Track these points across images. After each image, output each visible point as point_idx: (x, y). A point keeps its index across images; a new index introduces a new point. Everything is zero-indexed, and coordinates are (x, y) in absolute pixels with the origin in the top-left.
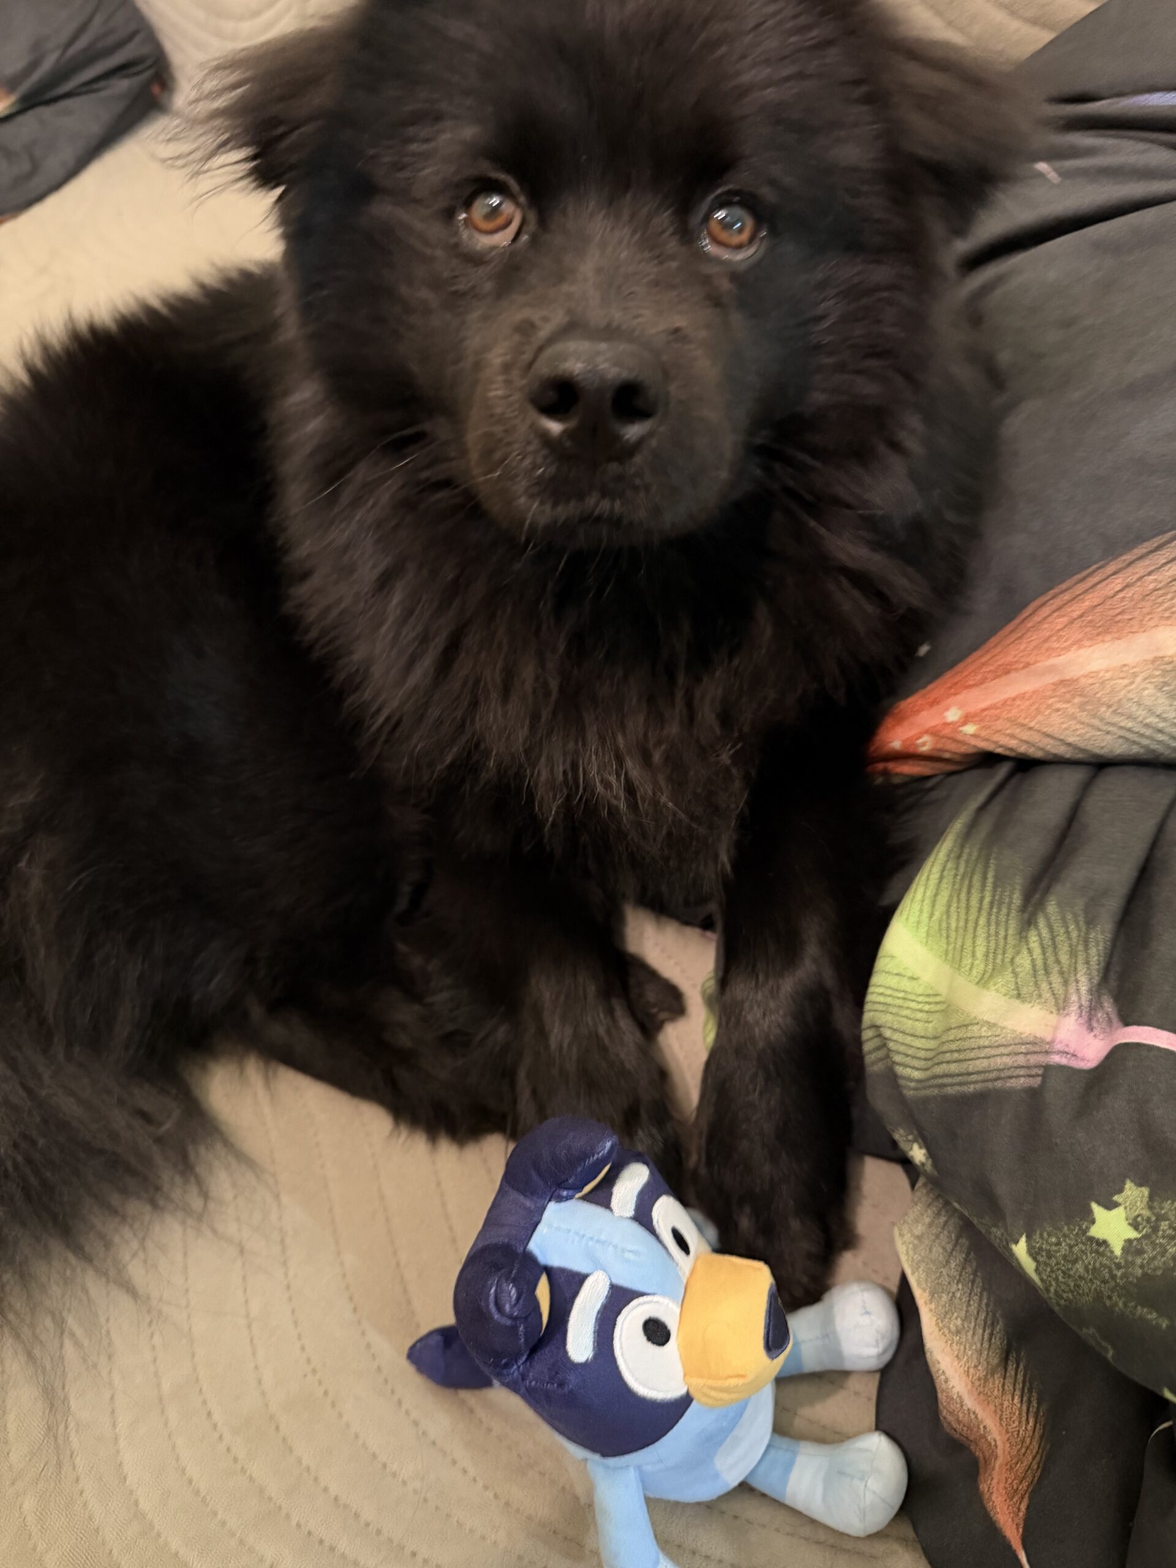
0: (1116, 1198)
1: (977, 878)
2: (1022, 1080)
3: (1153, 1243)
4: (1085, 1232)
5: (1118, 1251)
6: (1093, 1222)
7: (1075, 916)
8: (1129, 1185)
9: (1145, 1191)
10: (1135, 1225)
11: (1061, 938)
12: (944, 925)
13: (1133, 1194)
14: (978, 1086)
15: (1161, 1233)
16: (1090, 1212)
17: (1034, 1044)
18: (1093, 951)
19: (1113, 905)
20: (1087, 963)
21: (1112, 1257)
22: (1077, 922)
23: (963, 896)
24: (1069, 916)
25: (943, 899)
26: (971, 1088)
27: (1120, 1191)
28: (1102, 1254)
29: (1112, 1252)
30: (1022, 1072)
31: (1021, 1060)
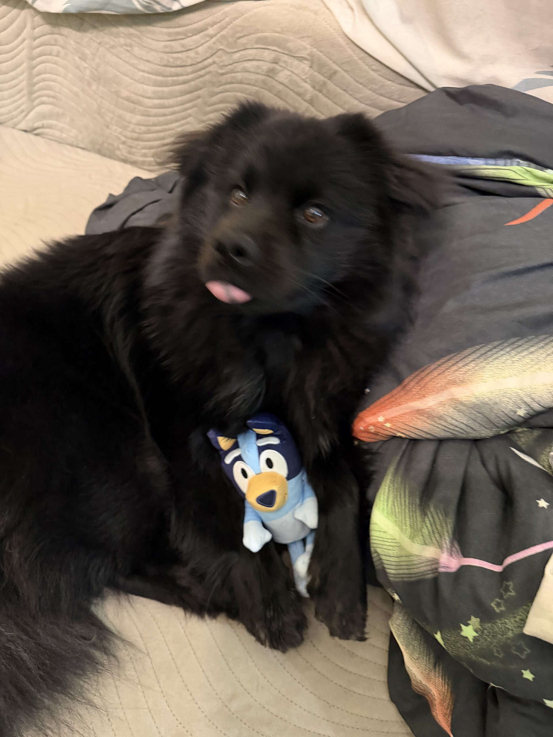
0: (469, 622)
1: (402, 492)
2: (431, 575)
3: (482, 637)
4: (459, 633)
5: (471, 640)
6: (461, 630)
7: (441, 511)
8: (473, 618)
9: (478, 619)
10: (476, 631)
11: (437, 520)
12: (393, 510)
13: (474, 621)
14: (416, 579)
15: (485, 634)
16: (461, 627)
17: (432, 561)
18: (449, 526)
19: (453, 507)
20: (448, 532)
21: (470, 642)
22: (441, 513)
23: (399, 499)
24: (439, 511)
25: (391, 499)
26: (413, 579)
27: (470, 619)
28: (466, 641)
29: (469, 640)
30: (429, 572)
31: (429, 568)
